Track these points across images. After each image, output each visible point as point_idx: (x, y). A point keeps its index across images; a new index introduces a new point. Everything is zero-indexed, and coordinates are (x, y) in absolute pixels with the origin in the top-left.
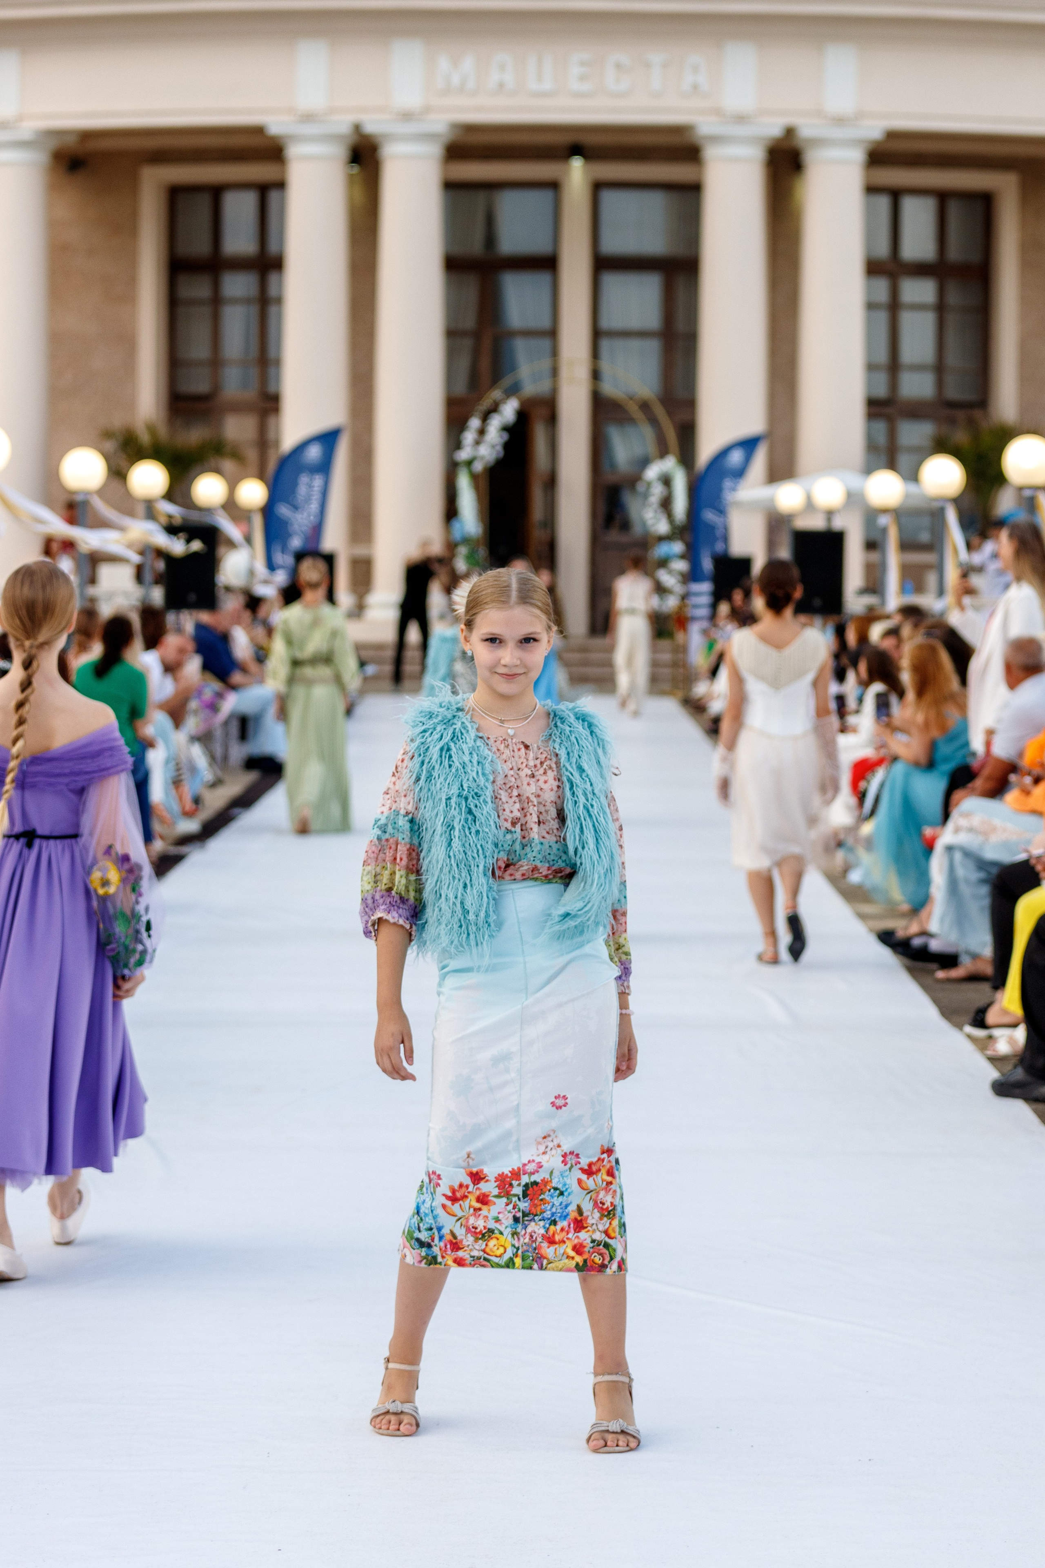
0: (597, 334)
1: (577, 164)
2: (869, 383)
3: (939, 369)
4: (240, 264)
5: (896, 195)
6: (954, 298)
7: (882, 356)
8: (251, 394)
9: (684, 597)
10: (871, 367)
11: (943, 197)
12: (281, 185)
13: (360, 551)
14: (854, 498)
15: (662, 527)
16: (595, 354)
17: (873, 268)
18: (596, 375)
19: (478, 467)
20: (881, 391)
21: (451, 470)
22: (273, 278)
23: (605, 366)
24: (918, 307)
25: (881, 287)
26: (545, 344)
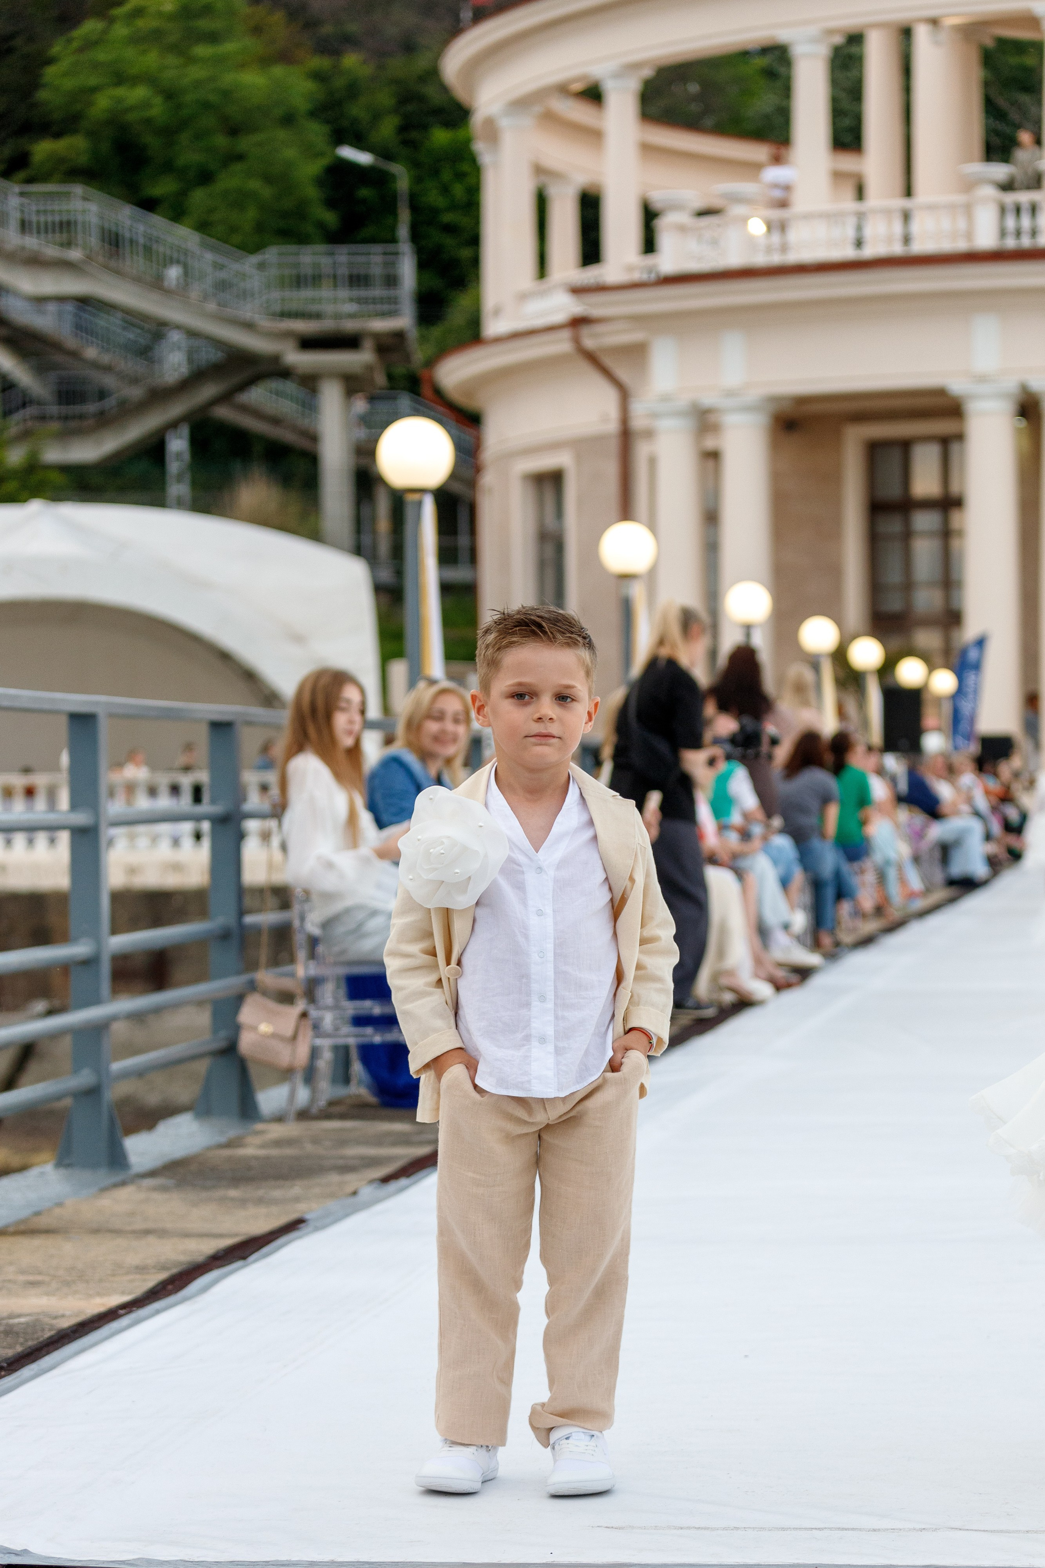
8: (938, 611)
22: (955, 515)
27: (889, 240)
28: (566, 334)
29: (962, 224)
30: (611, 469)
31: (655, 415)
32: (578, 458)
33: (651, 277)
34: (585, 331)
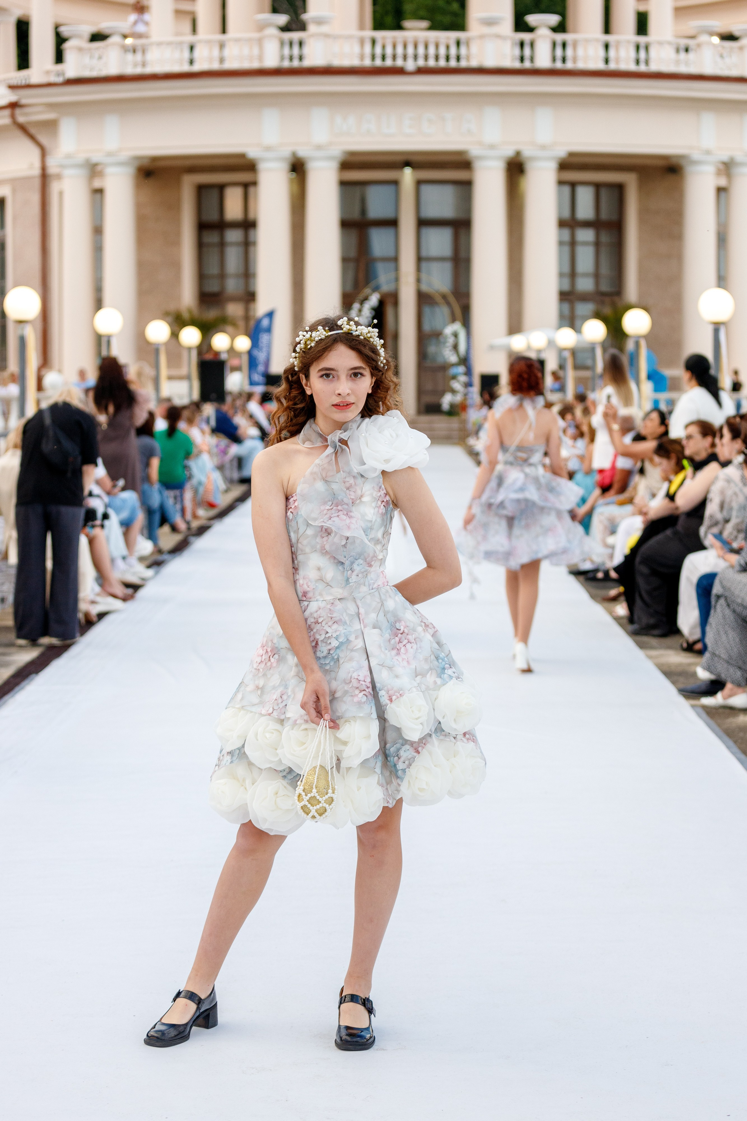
0: (420, 259)
1: (408, 171)
2: (561, 284)
3: (597, 276)
5: (573, 185)
6: (604, 238)
7: (567, 269)
8: (241, 292)
9: (466, 395)
10: (561, 275)
11: (598, 186)
12: (255, 183)
14: (551, 343)
15: (453, 359)
16: (419, 269)
17: (562, 224)
18: (418, 280)
20: (566, 287)
22: (251, 232)
23: (424, 276)
24: (585, 244)
25: (566, 233)
26: (392, 265)
27: (211, 60)
28: (7, 112)
29: (256, 51)
30: (35, 198)
31: (62, 166)
32: (14, 191)
33: (60, 80)
34: (18, 111)
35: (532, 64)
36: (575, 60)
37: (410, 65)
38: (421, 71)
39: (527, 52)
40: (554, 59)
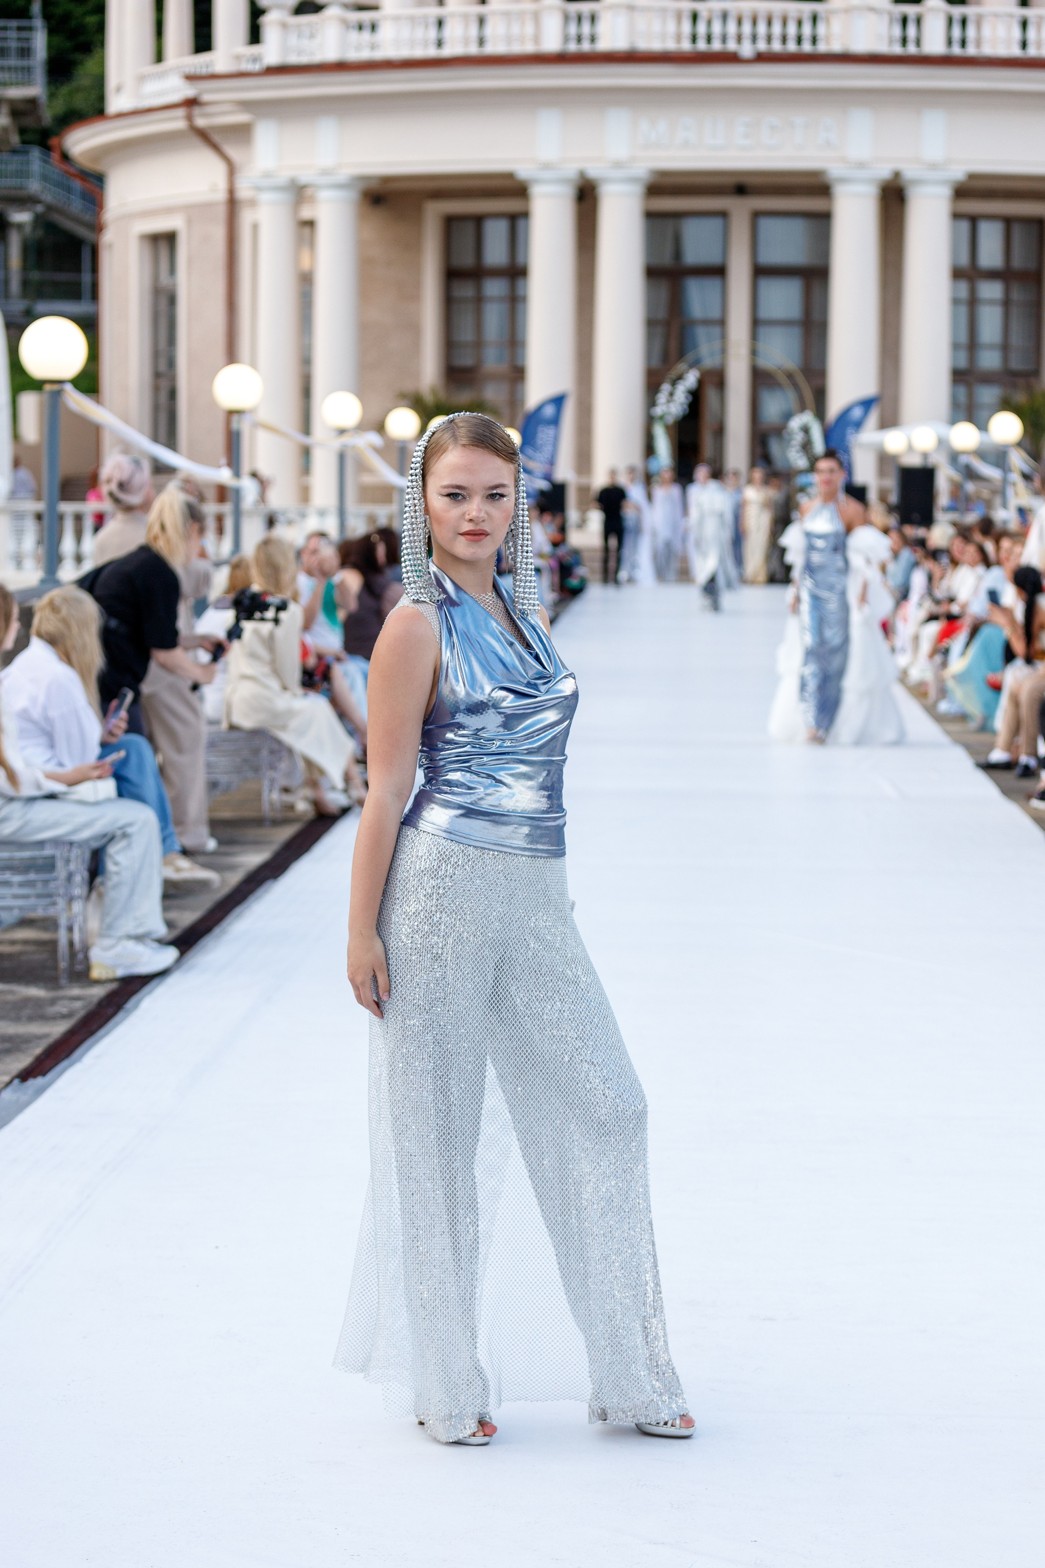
0: (756, 323)
2: (954, 358)
3: (1005, 348)
4: (496, 273)
5: (974, 220)
6: (1017, 295)
7: (963, 338)
8: (503, 367)
10: (955, 346)
11: (1008, 221)
12: (525, 215)
13: (584, 481)
14: (942, 443)
15: (803, 462)
16: (754, 336)
17: (957, 274)
18: (754, 352)
19: (670, 420)
20: (963, 363)
21: (650, 421)
22: (520, 283)
23: (762, 347)
24: (991, 302)
25: (963, 288)
26: (716, 331)
27: (466, 41)
28: (181, 112)
29: (529, 29)
30: (219, 233)
31: (259, 189)
32: (189, 222)
33: (257, 67)
34: (197, 111)
35: (919, 49)
36: (978, 43)
37: (747, 50)
38: (762, 58)
39: (912, 31)
40: (950, 42)
